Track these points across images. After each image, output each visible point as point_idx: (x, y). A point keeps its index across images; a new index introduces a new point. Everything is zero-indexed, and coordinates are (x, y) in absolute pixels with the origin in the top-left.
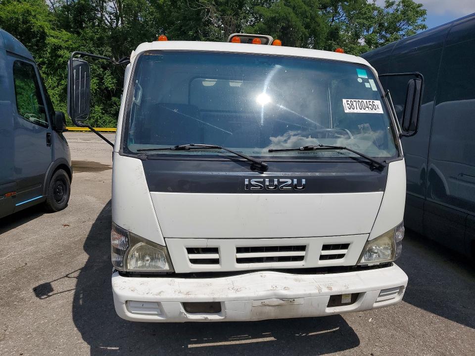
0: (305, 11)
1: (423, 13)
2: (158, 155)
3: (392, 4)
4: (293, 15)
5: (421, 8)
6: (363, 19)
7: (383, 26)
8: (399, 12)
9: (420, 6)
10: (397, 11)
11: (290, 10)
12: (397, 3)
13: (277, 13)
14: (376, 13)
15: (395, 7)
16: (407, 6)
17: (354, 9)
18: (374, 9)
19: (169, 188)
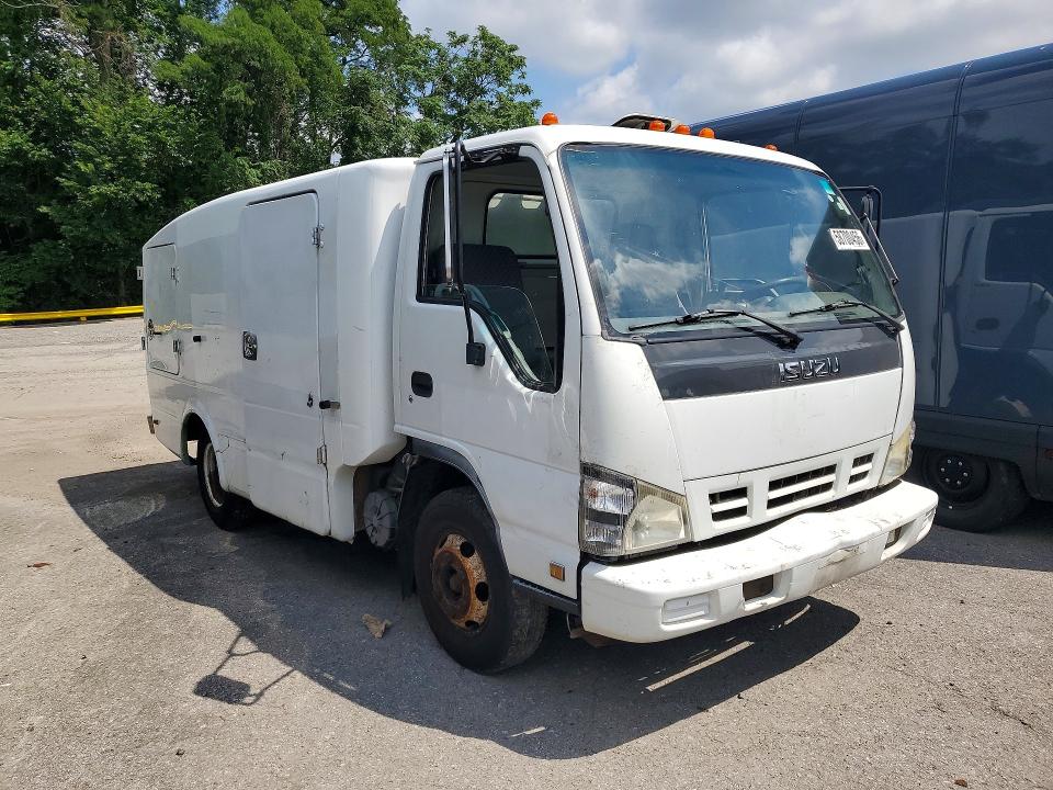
0: (299, 38)
1: (520, 63)
2: (659, 335)
3: (464, 40)
4: (274, 43)
5: (516, 53)
6: (410, 64)
7: (450, 82)
8: (479, 57)
9: (513, 49)
10: (475, 54)
11: (267, 33)
12: (471, 38)
13: (237, 35)
14: (433, 54)
15: (468, 46)
16: (491, 47)
17: (387, 42)
18: (430, 46)
19: (689, 392)
